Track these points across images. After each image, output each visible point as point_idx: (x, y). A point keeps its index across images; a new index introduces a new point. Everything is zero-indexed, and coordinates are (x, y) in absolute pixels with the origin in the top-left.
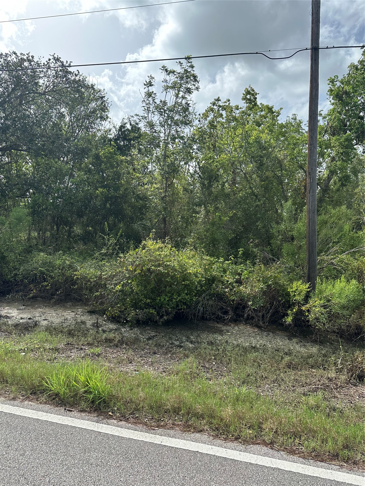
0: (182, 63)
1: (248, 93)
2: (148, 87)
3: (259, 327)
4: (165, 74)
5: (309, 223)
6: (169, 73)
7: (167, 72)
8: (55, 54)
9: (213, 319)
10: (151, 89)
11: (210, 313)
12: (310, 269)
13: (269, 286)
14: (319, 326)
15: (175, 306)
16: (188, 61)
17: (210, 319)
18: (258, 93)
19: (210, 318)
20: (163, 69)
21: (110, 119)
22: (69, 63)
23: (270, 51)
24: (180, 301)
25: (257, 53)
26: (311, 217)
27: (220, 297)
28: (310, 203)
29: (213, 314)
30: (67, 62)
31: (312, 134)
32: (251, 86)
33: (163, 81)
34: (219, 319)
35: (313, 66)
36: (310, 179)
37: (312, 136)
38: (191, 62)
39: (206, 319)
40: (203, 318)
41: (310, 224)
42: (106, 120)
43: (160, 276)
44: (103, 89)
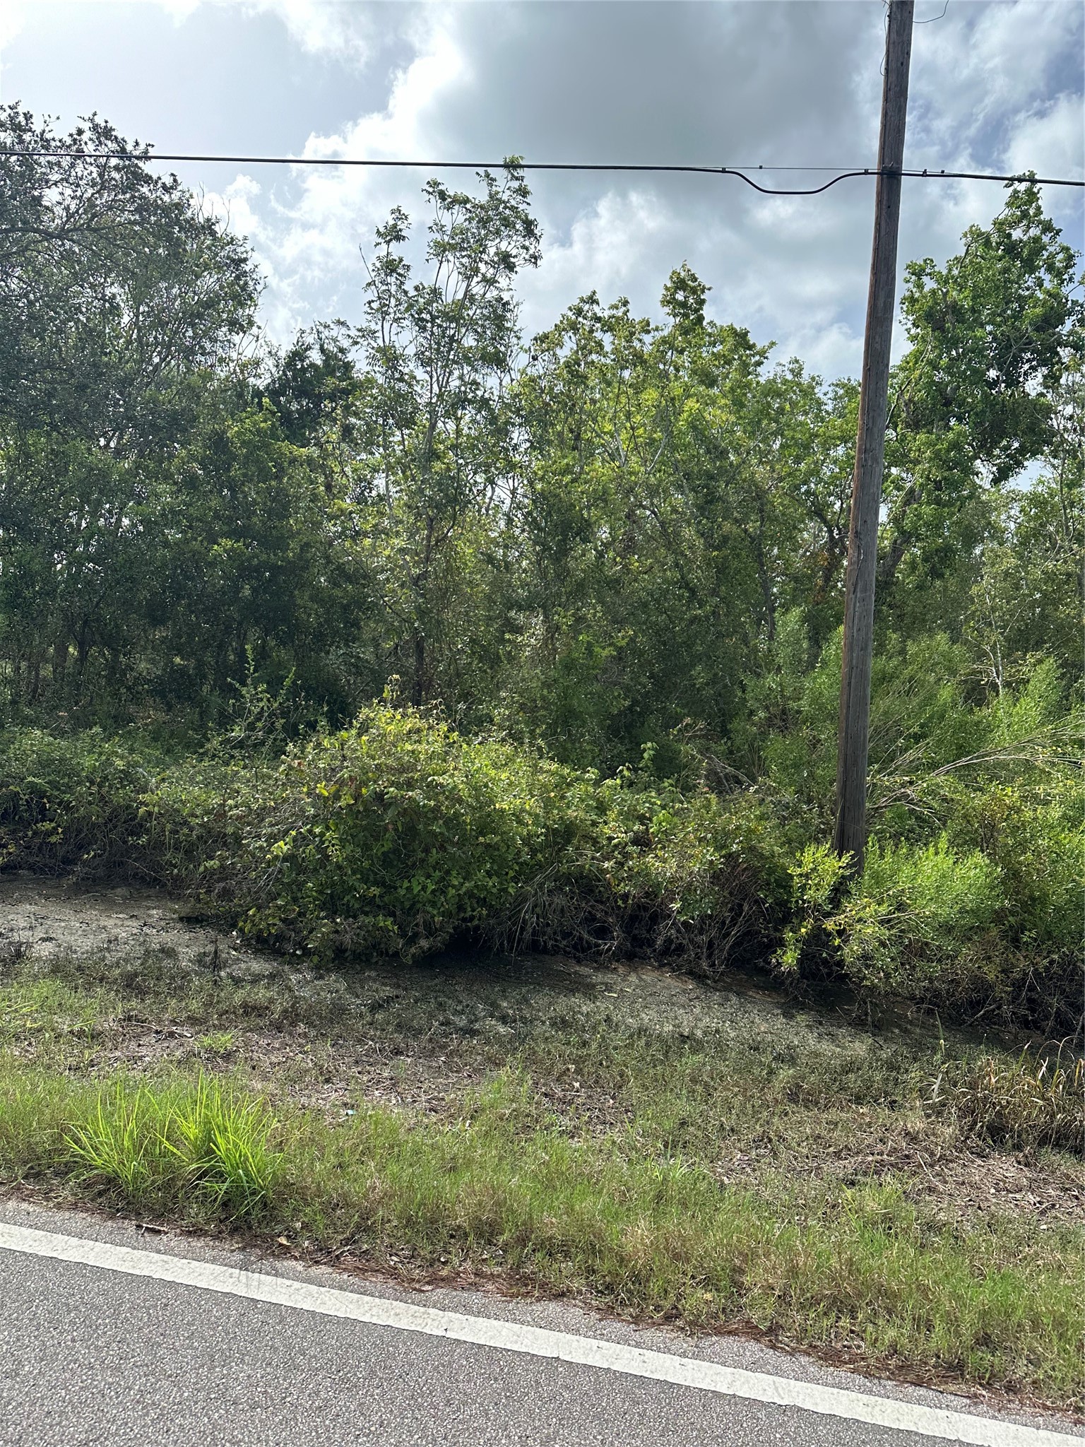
0: (495, 180)
1: (680, 284)
2: (388, 242)
3: (700, 978)
4: (439, 205)
5: (850, 678)
6: (451, 202)
7: (444, 199)
8: (95, 114)
9: (565, 951)
10: (396, 250)
11: (555, 933)
12: (846, 810)
13: (730, 857)
14: (873, 979)
15: (454, 909)
16: (512, 175)
17: (556, 951)
18: (707, 286)
19: (556, 946)
20: (431, 190)
21: (259, 328)
22: (142, 147)
23: (761, 167)
24: (470, 894)
25: (724, 171)
26: (854, 662)
27: (588, 885)
28: (856, 622)
29: (566, 935)
30: (137, 144)
31: (871, 421)
32: (688, 267)
33: (430, 228)
34: (583, 952)
35: (883, 223)
36: (859, 551)
37: (870, 425)
38: (522, 179)
39: (545, 951)
40: (535, 948)
41: (853, 680)
42: (245, 332)
43: (413, 814)
44: (241, 238)
